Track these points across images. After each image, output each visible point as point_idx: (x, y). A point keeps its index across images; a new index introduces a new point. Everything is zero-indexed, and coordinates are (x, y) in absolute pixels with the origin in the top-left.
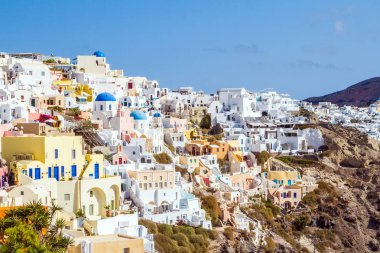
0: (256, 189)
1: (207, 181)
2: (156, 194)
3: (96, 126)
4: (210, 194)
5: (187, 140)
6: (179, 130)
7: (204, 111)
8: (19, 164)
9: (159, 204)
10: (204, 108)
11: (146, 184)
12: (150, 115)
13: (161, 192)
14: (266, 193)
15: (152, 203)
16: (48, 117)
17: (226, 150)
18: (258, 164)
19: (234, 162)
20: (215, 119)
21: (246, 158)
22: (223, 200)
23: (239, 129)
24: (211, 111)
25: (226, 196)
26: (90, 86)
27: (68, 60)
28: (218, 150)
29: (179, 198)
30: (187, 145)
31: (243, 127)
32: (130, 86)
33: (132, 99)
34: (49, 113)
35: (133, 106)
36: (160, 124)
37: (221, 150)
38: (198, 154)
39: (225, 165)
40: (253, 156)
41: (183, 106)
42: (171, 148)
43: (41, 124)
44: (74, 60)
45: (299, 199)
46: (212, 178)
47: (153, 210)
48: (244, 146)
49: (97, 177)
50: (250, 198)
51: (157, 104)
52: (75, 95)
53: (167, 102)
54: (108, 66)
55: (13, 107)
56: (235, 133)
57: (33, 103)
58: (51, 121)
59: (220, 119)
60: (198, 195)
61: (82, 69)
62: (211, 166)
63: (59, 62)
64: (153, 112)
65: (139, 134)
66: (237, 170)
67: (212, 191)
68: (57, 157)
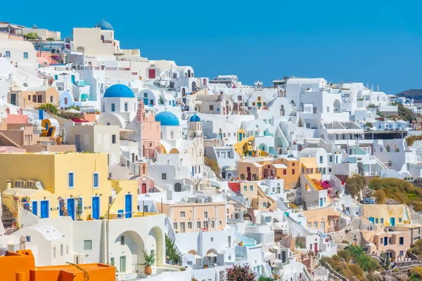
0: (343, 231)
2: (200, 239)
5: (239, 157)
9: (204, 254)
11: (183, 224)
12: (183, 118)
13: (206, 236)
14: (358, 237)
15: (193, 252)
18: (347, 193)
21: (326, 185)
24: (274, 112)
25: (299, 242)
28: (285, 172)
30: (240, 164)
32: (152, 74)
33: (156, 95)
35: (157, 105)
36: (199, 132)
38: (256, 178)
40: (338, 182)
41: (231, 105)
44: (68, 37)
45: (406, 247)
47: (194, 263)
54: (118, 43)
57: (14, 100)
61: (80, 48)
62: (274, 196)
64: (188, 114)
68: (71, 184)
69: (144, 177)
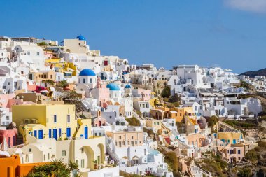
0: (208, 146)
1: (168, 140)
2: (128, 150)
3: (80, 96)
4: (171, 150)
5: (151, 107)
6: (145, 99)
7: (165, 84)
8: (26, 127)
9: (131, 159)
10: (164, 81)
11: (120, 143)
12: (122, 86)
13: (132, 149)
14: (216, 150)
15: (125, 157)
16: (43, 89)
17: (182, 115)
18: (209, 127)
19: (189, 124)
20: (174, 90)
21: (199, 121)
22: (181, 155)
23: (193, 98)
24: (170, 83)
25: (184, 152)
26: (75, 63)
27: (57, 43)
28: (176, 115)
29: (147, 153)
30: (152, 111)
31: (196, 96)
32: (106, 63)
33: (108, 74)
34: (43, 85)
35: (108, 79)
36: (130, 94)
37: (179, 115)
38: (160, 118)
39: (182, 127)
40: (205, 120)
41: (148, 79)
42: (139, 113)
43: (38, 94)
44: (62, 43)
45: (242, 155)
46: (172, 137)
47: (126, 163)
48: (197, 111)
49: (87, 137)
50: (203, 154)
51: (127, 78)
52: (63, 71)
53: (135, 76)
54: (88, 47)
55: (15, 80)
56: (190, 101)
57: (31, 77)
58: (45, 91)
59: (178, 89)
60: (162, 151)
61: (68, 50)
62: (171, 128)
63: (50, 44)
64: (125, 84)
65: (114, 102)
66: (191, 132)
67: (173, 148)
68: (55, 121)
69: (100, 118)
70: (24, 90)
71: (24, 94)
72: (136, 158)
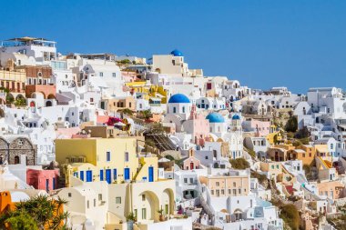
1: (290, 189)
2: (228, 201)
3: (168, 130)
4: (291, 202)
5: (270, 145)
6: (261, 133)
7: (290, 113)
9: (232, 212)
10: (289, 109)
11: (218, 191)
12: (230, 117)
13: (234, 199)
15: (224, 211)
16: (117, 120)
17: (313, 155)
19: (322, 168)
20: (302, 121)
21: (336, 164)
22: (307, 209)
23: (329, 133)
24: (298, 112)
25: (311, 206)
26: (165, 87)
27: (144, 60)
29: (254, 205)
30: (270, 150)
31: (334, 130)
32: (209, 86)
33: (211, 101)
34: (118, 116)
35: (211, 108)
36: (239, 127)
37: (307, 155)
38: (282, 159)
39: (312, 172)
40: (344, 162)
41: (265, 107)
42: (252, 153)
43: (109, 128)
44: (150, 60)
46: (297, 185)
47: (224, 218)
48: (334, 150)
49: (151, 180)
50: (339, 208)
51: (238, 106)
52: (148, 97)
53: (248, 103)
54: (186, 65)
55: (81, 109)
56: (324, 136)
57: (102, 105)
58: (120, 124)
59: (308, 121)
60: (276, 203)
61: (158, 70)
62: (295, 173)
63: (134, 62)
64: (233, 114)
65: (215, 138)
66: (325, 178)
67: (293, 199)
68: (109, 159)
69: (192, 159)
70: (92, 123)
71: (92, 128)
72: (238, 212)
